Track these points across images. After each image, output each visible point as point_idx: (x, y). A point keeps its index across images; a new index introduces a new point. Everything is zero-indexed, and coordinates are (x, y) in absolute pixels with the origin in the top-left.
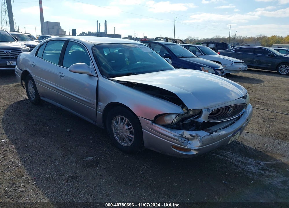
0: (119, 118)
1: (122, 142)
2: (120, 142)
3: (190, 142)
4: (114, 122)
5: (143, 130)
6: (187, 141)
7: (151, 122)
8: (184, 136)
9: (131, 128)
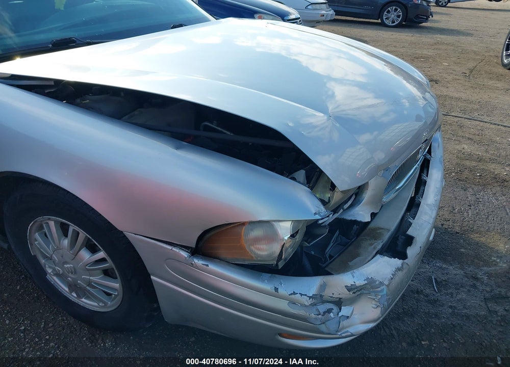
0: (52, 224)
1: (79, 297)
2: (73, 297)
3: (345, 311)
4: (37, 235)
5: (152, 277)
6: (335, 309)
7: (184, 254)
8: (328, 293)
9: (103, 260)
